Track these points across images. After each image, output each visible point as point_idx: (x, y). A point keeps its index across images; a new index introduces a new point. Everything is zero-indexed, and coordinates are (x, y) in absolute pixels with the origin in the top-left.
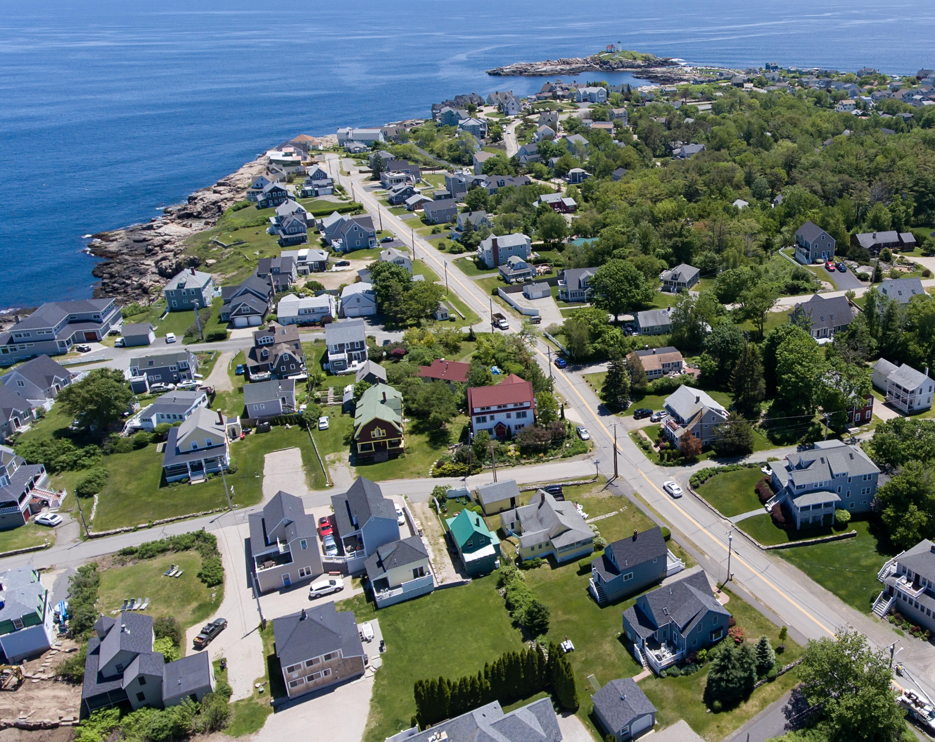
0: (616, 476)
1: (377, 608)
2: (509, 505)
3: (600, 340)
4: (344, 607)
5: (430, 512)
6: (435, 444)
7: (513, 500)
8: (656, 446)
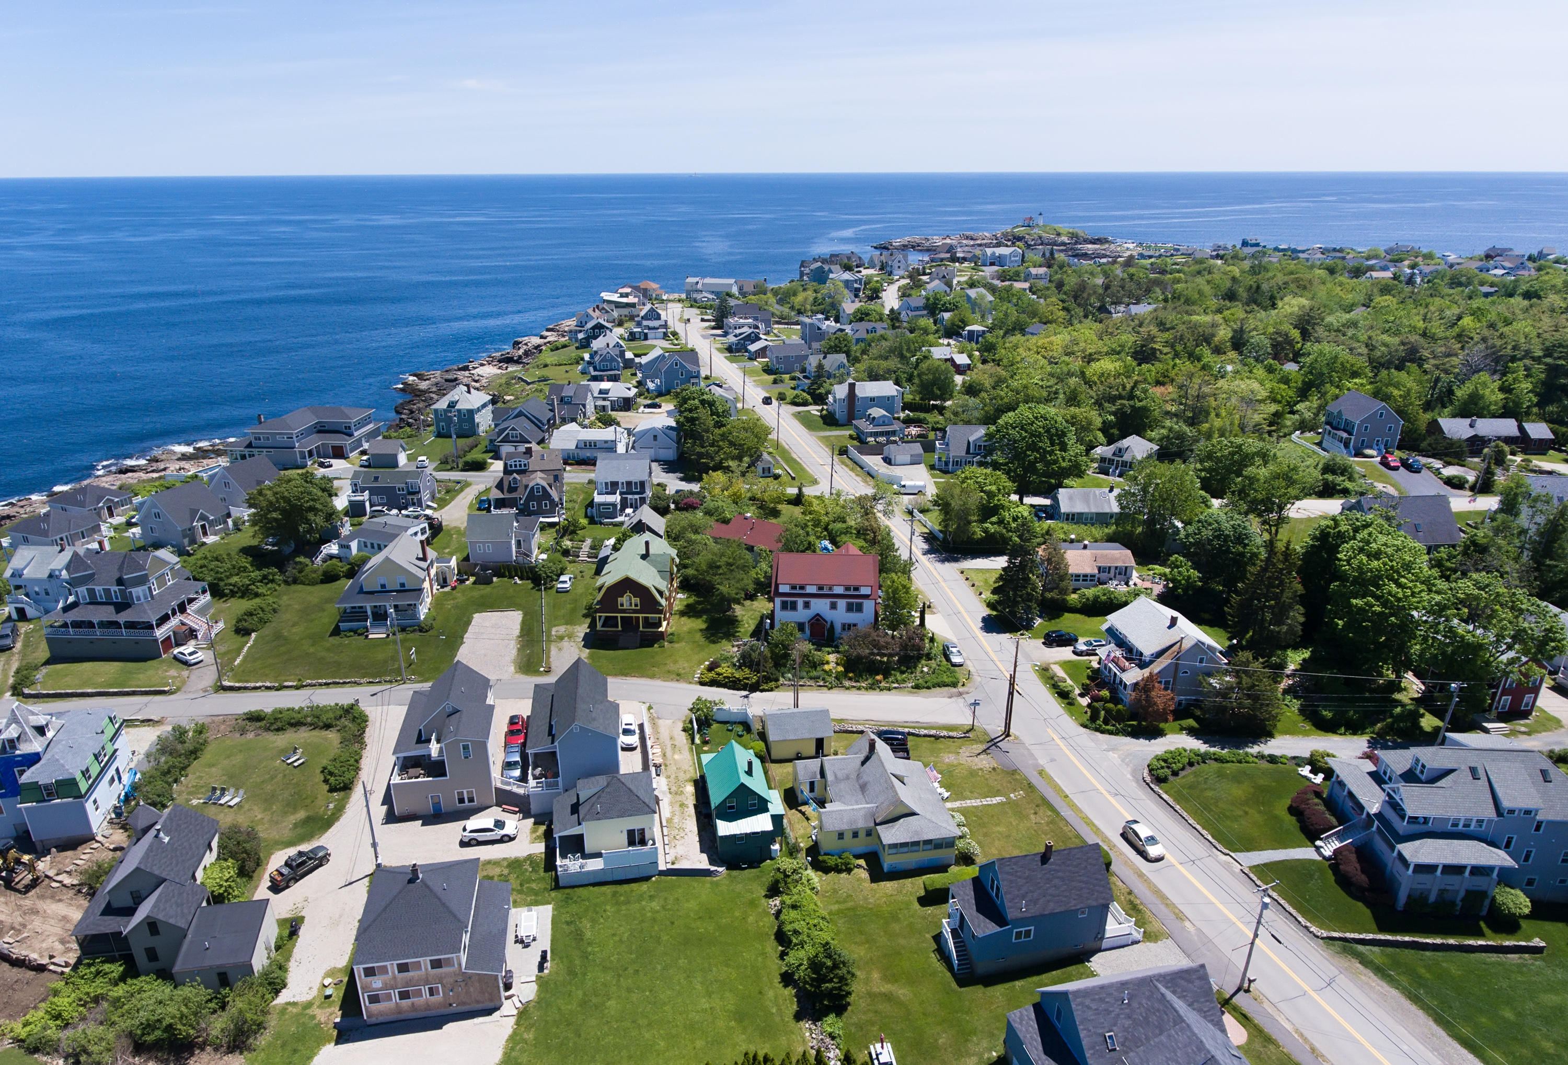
0: (1007, 734)
1: (557, 885)
2: (812, 751)
3: (994, 519)
4: (506, 872)
5: (682, 738)
6: (712, 635)
7: (820, 743)
8: (1082, 695)
